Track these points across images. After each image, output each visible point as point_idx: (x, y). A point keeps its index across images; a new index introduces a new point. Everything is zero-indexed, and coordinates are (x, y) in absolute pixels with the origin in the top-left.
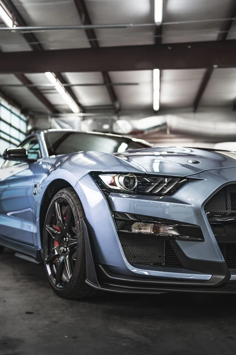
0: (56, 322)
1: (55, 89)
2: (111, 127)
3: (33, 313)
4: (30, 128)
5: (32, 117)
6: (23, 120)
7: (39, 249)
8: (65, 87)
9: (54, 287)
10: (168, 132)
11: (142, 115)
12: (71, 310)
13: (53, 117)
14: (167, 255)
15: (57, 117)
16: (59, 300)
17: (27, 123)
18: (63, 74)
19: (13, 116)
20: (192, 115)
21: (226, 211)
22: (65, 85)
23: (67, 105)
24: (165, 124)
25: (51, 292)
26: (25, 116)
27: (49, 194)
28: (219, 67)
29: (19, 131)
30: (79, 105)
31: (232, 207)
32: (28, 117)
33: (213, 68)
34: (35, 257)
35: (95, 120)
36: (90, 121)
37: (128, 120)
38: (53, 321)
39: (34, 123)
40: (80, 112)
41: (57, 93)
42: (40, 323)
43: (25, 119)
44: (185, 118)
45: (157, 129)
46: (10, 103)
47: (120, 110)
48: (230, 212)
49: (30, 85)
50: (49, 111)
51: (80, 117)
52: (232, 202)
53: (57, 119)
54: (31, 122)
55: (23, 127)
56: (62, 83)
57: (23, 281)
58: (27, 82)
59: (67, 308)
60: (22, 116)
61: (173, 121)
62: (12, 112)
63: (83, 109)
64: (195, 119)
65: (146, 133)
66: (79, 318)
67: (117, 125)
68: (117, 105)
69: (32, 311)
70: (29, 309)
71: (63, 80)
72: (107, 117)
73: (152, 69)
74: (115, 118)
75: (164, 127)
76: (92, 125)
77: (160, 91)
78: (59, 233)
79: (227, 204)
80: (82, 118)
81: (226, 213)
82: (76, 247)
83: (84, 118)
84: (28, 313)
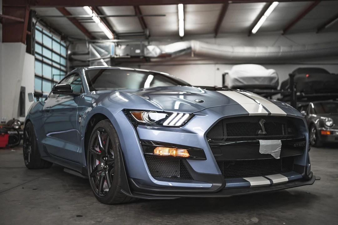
0: (100, 222)
1: (92, 19)
2: (143, 51)
3: (82, 216)
4: (69, 52)
5: (71, 43)
6: (63, 46)
7: (84, 167)
8: (101, 18)
9: (97, 195)
10: (193, 55)
11: (169, 40)
12: (111, 212)
13: (89, 43)
14: (181, 172)
15: (94, 43)
16: (101, 205)
17: (67, 48)
18: (99, 7)
19: (54, 42)
20: (213, 40)
21: (223, 137)
22: (100, 16)
23: (103, 32)
24: (190, 48)
25: (95, 200)
26: (65, 42)
27: (91, 122)
28: (233, 3)
29: (60, 55)
30: (113, 32)
31: (227, 134)
32: (68, 43)
33: (228, 4)
34: (81, 172)
35: (128, 45)
36: (123, 47)
37: (157, 46)
38: (97, 221)
39: (73, 48)
40: (114, 39)
41: (94, 22)
42: (88, 223)
43: (65, 45)
44: (207, 43)
45: (183, 53)
46: (50, 32)
47: (150, 36)
48: (226, 138)
49: (70, 16)
50: (86, 38)
51: (114, 42)
52: (227, 131)
53: (93, 45)
54: (70, 47)
55: (63, 52)
56: (98, 14)
57: (71, 191)
58: (67, 14)
59: (108, 211)
60: (62, 43)
61: (197, 45)
62: (53, 39)
63: (117, 35)
64: (215, 44)
65: (173, 56)
66: (116, 218)
67: (148, 49)
68: (148, 33)
69: (81, 215)
70: (78, 213)
71: (100, 13)
72: (139, 43)
73: (177, 4)
74: (146, 43)
75: (189, 51)
76: (125, 49)
77: (184, 20)
78: (100, 154)
79: (224, 132)
80: (116, 44)
81: (223, 138)
82: (113, 165)
83: (118, 44)
84: (78, 216)
